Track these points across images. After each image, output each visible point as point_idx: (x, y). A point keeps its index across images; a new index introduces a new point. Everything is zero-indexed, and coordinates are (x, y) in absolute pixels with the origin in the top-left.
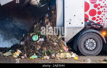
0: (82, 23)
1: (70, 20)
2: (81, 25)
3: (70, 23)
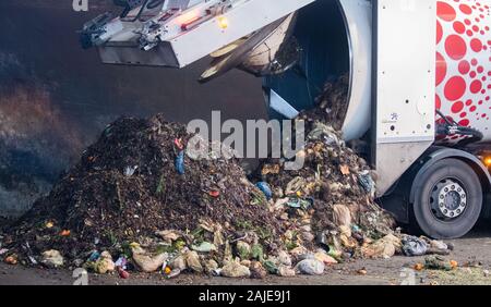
0: (429, 127)
1: (395, 116)
2: (426, 135)
3: (392, 128)
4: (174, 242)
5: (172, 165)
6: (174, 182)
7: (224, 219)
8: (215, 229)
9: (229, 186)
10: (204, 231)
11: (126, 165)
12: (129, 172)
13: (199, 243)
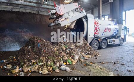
1: (90, 34)
4: (34, 63)
5: (37, 46)
6: (37, 49)
7: (46, 57)
8: (44, 59)
9: (48, 49)
10: (41, 60)
11: (29, 46)
12: (29, 47)
13: (39, 63)
